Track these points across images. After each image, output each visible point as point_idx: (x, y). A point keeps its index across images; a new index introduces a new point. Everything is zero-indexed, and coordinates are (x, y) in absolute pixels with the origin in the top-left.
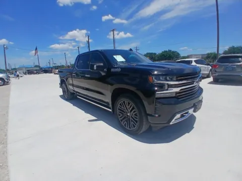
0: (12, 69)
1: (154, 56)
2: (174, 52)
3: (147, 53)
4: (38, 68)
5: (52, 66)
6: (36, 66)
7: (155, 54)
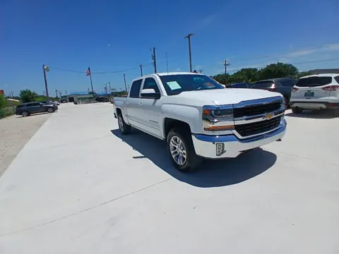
0: (62, 97)
1: (253, 74)
2: (286, 66)
3: (243, 70)
4: (92, 96)
5: (109, 93)
6: (90, 93)
7: (255, 70)
